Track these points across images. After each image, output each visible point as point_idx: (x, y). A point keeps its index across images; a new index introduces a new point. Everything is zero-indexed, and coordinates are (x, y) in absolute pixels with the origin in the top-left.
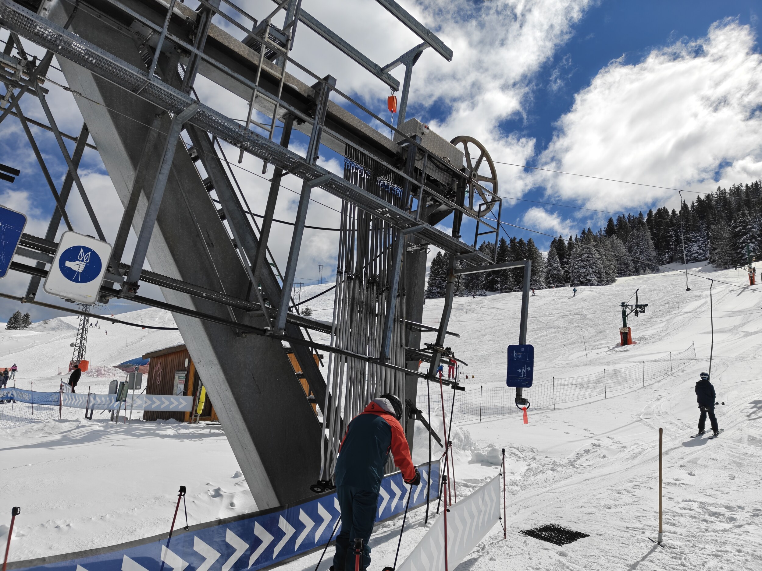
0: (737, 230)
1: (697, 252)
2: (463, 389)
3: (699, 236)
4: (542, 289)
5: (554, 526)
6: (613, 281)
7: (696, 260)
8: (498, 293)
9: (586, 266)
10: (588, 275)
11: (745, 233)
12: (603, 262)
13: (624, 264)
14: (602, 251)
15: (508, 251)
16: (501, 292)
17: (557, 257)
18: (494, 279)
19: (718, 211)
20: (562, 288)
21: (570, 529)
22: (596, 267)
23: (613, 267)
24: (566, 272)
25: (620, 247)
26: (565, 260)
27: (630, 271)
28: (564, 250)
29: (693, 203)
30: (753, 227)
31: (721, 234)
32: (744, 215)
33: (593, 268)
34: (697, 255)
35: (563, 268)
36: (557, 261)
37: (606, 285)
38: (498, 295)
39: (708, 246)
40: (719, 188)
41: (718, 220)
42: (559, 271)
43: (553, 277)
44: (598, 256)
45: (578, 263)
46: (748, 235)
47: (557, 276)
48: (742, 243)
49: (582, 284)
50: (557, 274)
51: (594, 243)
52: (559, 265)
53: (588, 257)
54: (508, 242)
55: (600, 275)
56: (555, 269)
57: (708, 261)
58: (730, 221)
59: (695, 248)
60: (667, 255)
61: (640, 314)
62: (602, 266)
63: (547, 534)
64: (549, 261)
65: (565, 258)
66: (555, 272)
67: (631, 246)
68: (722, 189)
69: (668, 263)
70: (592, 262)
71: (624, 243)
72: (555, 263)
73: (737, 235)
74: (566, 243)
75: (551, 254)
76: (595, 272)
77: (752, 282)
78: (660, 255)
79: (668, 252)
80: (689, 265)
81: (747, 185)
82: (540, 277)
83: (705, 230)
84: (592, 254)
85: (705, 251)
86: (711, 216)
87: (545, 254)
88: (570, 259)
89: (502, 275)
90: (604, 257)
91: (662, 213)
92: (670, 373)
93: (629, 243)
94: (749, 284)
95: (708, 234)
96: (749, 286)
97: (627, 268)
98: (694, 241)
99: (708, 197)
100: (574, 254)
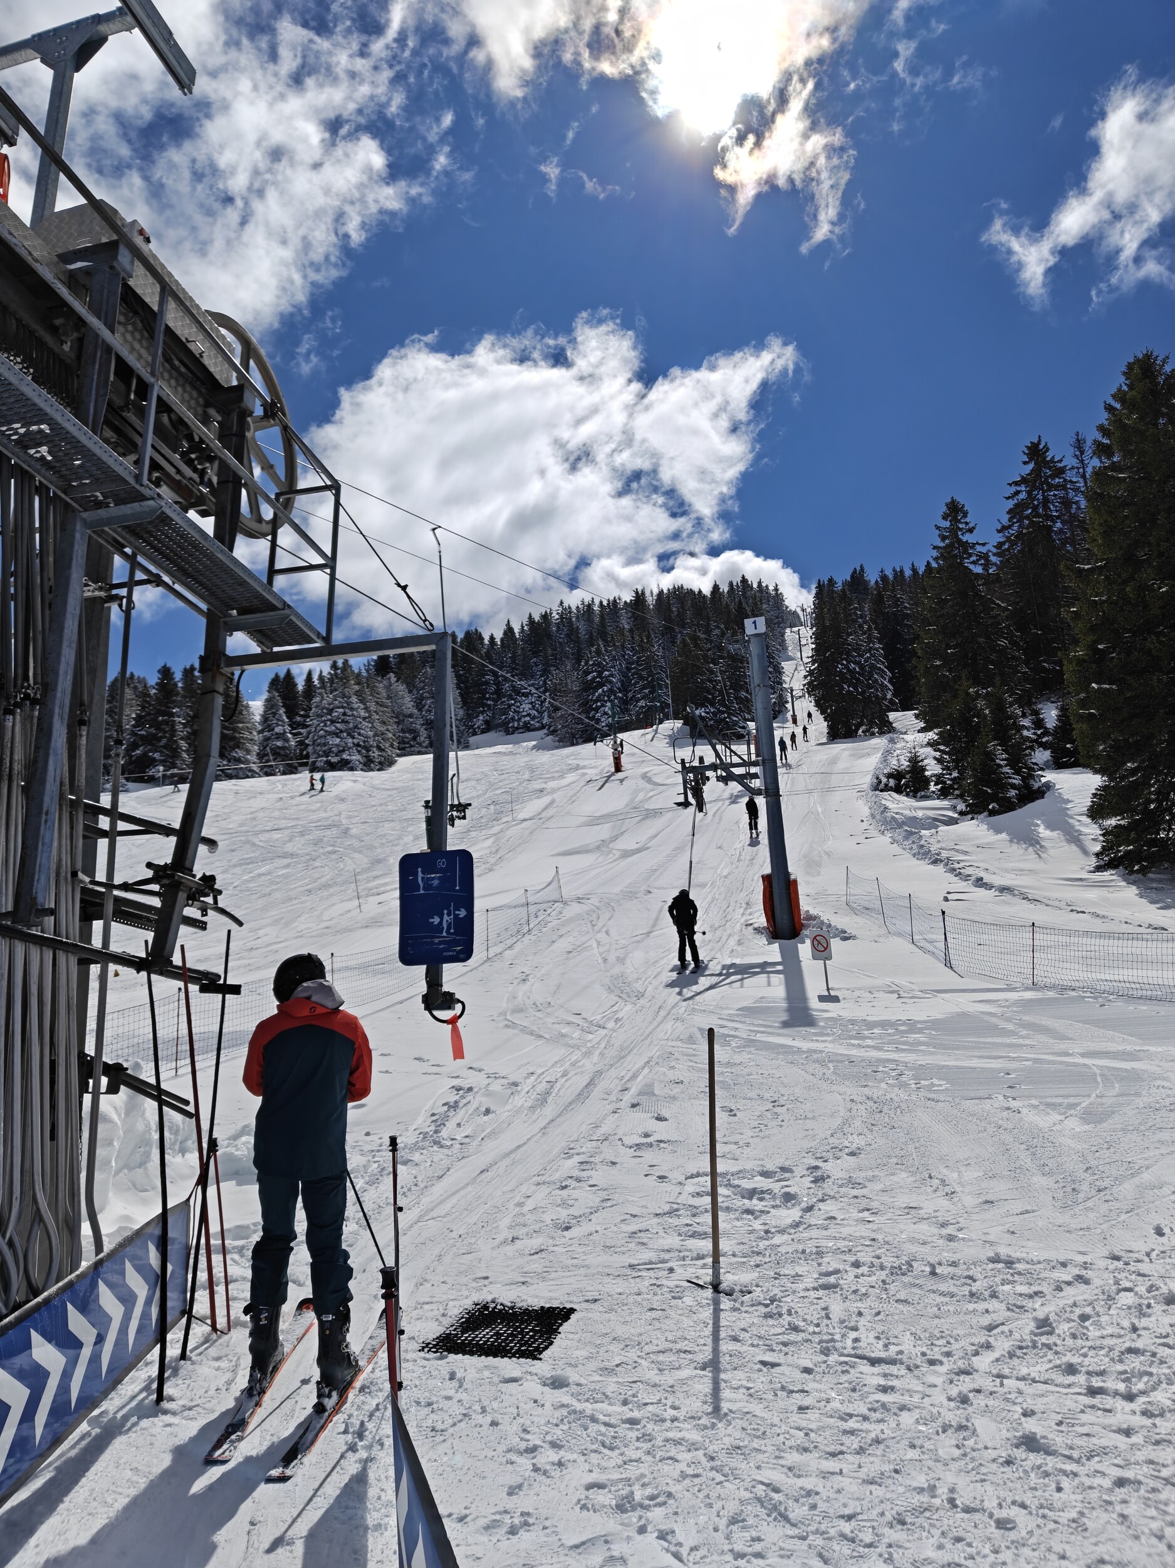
0: (589, 677)
1: (529, 715)
2: (236, 990)
3: (533, 685)
4: (253, 777)
5: (486, 1307)
6: (391, 763)
7: (527, 728)
8: (159, 786)
9: (341, 731)
10: (344, 751)
11: (601, 685)
12: (373, 727)
13: (411, 731)
14: (373, 706)
15: (178, 694)
16: (164, 785)
17: (282, 711)
18: (145, 754)
19: (560, 643)
20: (293, 776)
21: (524, 1305)
22: (359, 734)
23: (390, 735)
24: (301, 743)
25: (403, 698)
26: (298, 719)
27: (420, 744)
28: (295, 698)
29: (522, 627)
30: (612, 675)
31: (567, 684)
32: (598, 653)
33: (353, 738)
34: (528, 718)
35: (294, 735)
36: (283, 721)
37: (379, 770)
38: (157, 789)
39: (547, 704)
40: (562, 603)
41: (560, 659)
42: (287, 740)
43: (277, 753)
44: (363, 713)
45: (325, 725)
46: (605, 688)
47: (282, 752)
48: (596, 701)
49: (333, 767)
50: (283, 748)
51: (357, 687)
52: (287, 729)
53: (344, 714)
54: (178, 676)
55: (368, 751)
56: (279, 736)
57: (545, 731)
58: (579, 662)
59: (526, 707)
60: (481, 718)
61: (457, 822)
62: (371, 734)
63: (485, 1335)
64: (265, 719)
65: (297, 714)
66: (279, 744)
67: (422, 698)
68: (566, 604)
69: (483, 732)
70: (351, 725)
71: (410, 692)
72: (278, 725)
73: (589, 687)
74: (301, 685)
75: (270, 705)
76: (358, 745)
77: (618, 768)
78: (469, 717)
79: (482, 712)
80: (515, 736)
81: (601, 602)
82: (248, 752)
83: (541, 676)
84: (352, 709)
85: (541, 713)
86: (550, 651)
87: (256, 706)
88: (308, 717)
89: (164, 747)
90: (376, 717)
91: (473, 638)
92: (526, 929)
93: (418, 691)
94: (613, 770)
95: (545, 683)
96: (613, 774)
97: (414, 739)
98: (524, 695)
99: (545, 617)
100: (317, 707)
